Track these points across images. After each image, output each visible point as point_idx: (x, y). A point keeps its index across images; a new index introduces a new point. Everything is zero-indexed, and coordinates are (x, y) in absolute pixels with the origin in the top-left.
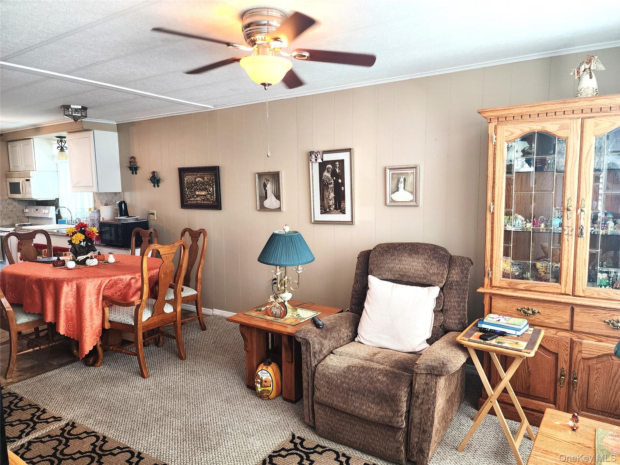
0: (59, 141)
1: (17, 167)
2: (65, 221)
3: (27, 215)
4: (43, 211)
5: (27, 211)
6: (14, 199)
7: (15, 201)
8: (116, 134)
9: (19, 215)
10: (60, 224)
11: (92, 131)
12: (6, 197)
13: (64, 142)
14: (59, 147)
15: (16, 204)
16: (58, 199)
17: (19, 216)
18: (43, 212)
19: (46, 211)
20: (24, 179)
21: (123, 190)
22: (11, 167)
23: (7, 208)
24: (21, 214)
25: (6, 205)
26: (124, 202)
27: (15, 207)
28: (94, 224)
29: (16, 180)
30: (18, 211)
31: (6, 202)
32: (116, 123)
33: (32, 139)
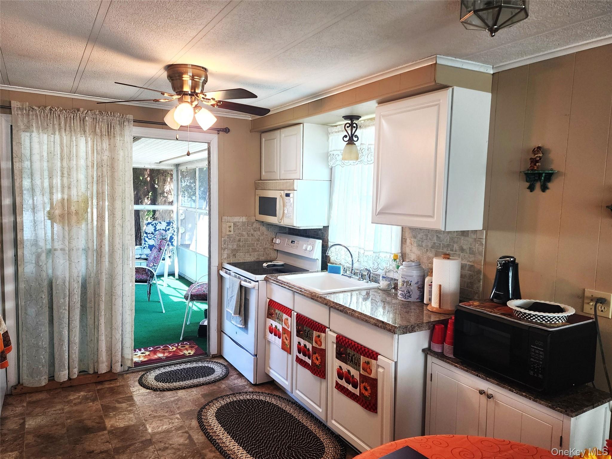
0: (348, 125)
1: (270, 172)
2: (339, 268)
3: (276, 247)
4: (305, 246)
5: (278, 241)
6: (263, 222)
7: (264, 226)
8: (486, 98)
9: (266, 246)
10: (330, 272)
11: (451, 89)
12: (253, 219)
13: (354, 127)
14: (346, 136)
15: (263, 229)
16: (326, 228)
17: (266, 248)
18: (304, 248)
19: (309, 248)
20: (283, 193)
21: (487, 226)
22: (263, 173)
23: (252, 235)
24: (268, 245)
25: (252, 232)
26: (514, 265)
27: (263, 234)
28: (409, 292)
29: (270, 194)
30: (266, 240)
31: (252, 226)
32: (492, 72)
33: (301, 125)
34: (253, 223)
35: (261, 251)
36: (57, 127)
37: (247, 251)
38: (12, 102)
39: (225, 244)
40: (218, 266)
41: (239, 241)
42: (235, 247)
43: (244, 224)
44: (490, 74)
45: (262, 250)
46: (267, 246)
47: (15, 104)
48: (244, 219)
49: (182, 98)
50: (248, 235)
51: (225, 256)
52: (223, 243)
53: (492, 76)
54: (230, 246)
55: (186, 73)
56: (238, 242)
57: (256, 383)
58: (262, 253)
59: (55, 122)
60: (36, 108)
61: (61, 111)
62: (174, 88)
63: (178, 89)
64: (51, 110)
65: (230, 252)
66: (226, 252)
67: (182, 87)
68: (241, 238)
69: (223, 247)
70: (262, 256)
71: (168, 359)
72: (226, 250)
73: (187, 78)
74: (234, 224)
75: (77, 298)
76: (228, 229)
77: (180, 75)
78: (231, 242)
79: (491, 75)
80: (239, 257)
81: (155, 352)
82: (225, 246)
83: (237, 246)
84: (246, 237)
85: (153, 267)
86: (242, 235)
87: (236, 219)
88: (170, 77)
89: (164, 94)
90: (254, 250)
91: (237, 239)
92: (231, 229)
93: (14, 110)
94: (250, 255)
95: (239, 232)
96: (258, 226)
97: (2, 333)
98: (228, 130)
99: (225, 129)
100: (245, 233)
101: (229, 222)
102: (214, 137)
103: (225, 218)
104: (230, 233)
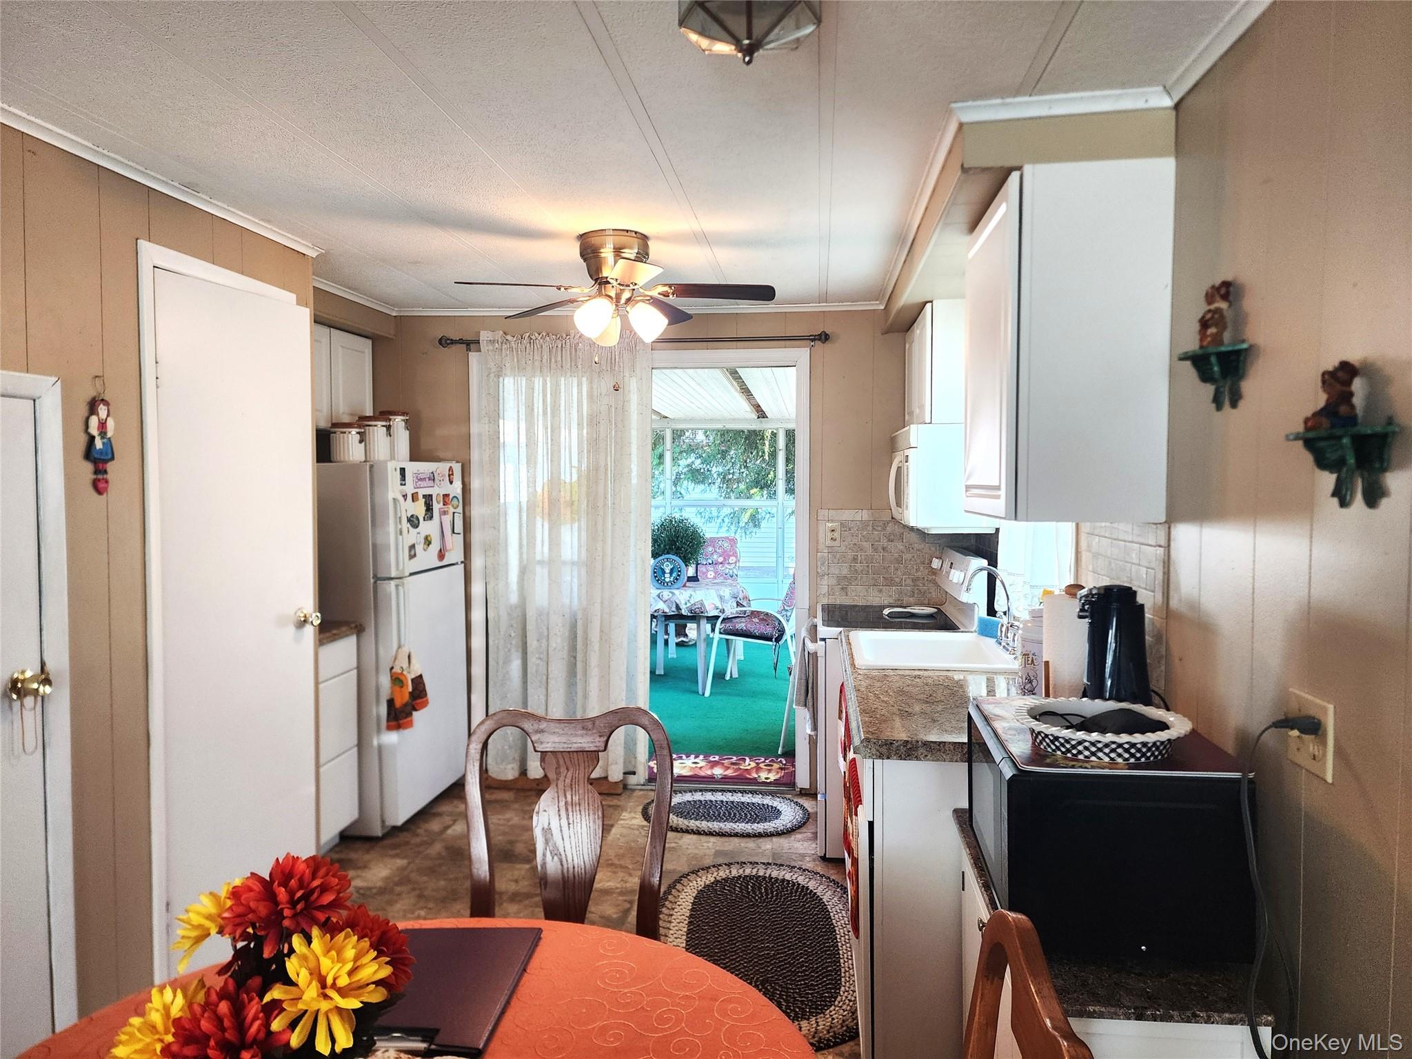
4: (952, 573)
11: (1017, 174)
17: (917, 579)
18: (951, 577)
19: (958, 576)
20: (904, 455)
23: (884, 549)
25: (884, 542)
30: (918, 561)
31: (884, 529)
32: (1168, 102)
33: (928, 306)
34: (885, 525)
35: (906, 585)
36: (537, 364)
37: (872, 582)
38: (482, 333)
39: (823, 564)
40: (809, 610)
41: (855, 559)
42: (845, 572)
43: (864, 524)
44: (1166, 108)
45: (909, 582)
46: (920, 573)
47: (484, 336)
48: (865, 515)
49: (599, 289)
50: (876, 550)
51: (824, 589)
52: (819, 563)
53: (1174, 113)
54: (835, 570)
55: (602, 246)
56: (851, 562)
57: (825, 854)
59: (536, 358)
60: (509, 337)
62: (591, 274)
65: (834, 582)
66: (825, 581)
68: (859, 554)
69: (819, 570)
70: (910, 597)
71: (725, 779)
72: (826, 577)
73: (606, 253)
74: (843, 525)
76: (829, 535)
77: (596, 252)
78: (836, 561)
79: (1169, 111)
80: (854, 594)
81: (714, 764)
82: (823, 568)
83: (850, 571)
84: (870, 552)
85: (784, 613)
86: (861, 549)
87: (847, 515)
89: (560, 289)
90: (890, 582)
91: (850, 555)
92: (836, 535)
93: (483, 346)
94: (880, 591)
95: (855, 541)
96: (898, 530)
97: (410, 676)
98: (824, 337)
99: (820, 335)
100: (867, 545)
101: (832, 521)
102: (802, 354)
103: (823, 513)
104: (833, 543)
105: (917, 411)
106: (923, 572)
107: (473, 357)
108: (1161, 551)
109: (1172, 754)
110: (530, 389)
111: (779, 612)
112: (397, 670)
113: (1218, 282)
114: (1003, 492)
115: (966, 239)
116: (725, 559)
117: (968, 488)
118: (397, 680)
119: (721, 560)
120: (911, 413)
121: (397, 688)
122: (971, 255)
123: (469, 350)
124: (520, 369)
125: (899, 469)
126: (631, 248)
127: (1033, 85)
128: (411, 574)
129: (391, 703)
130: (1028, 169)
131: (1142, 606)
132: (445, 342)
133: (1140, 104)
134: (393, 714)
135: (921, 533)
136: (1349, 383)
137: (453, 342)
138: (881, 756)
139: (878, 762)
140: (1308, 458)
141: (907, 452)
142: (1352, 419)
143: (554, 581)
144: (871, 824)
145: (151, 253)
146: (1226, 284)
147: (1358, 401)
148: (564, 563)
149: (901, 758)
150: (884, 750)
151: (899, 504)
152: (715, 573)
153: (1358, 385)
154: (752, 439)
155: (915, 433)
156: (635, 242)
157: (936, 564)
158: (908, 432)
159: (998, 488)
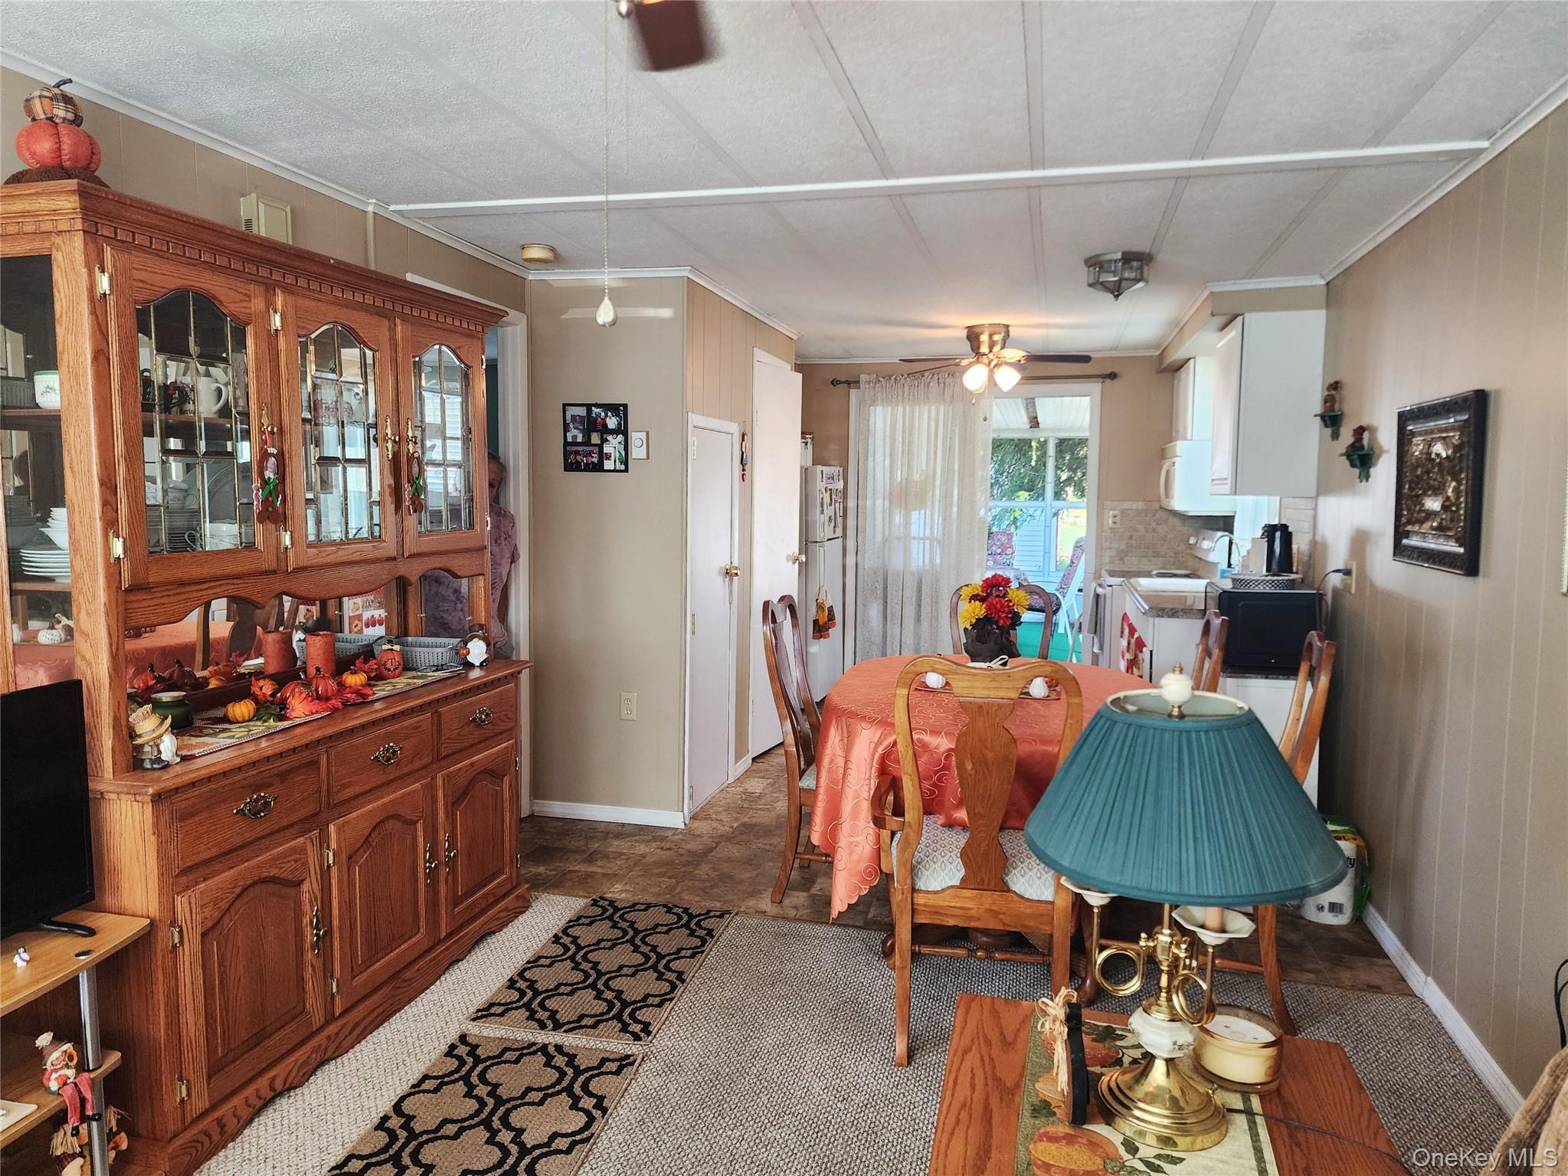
7: (1175, 516)
8: (1318, 317)
11: (1241, 317)
12: (1156, 505)
20: (1172, 462)
23: (1154, 530)
25: (1153, 525)
26: (1282, 527)
27: (1173, 529)
30: (1179, 539)
31: (1155, 515)
32: (1323, 282)
33: (1192, 361)
34: (1156, 512)
35: (1169, 557)
36: (900, 397)
37: (1143, 554)
38: (862, 376)
39: (1106, 541)
41: (1131, 538)
42: (1123, 546)
43: (1139, 512)
44: (1321, 285)
45: (1172, 554)
46: (1180, 548)
47: (863, 378)
48: (1140, 505)
49: (978, 359)
50: (1147, 531)
51: (1107, 559)
52: (1104, 540)
53: (1325, 288)
54: (1115, 545)
55: (982, 333)
56: (1128, 540)
58: (1171, 559)
60: (881, 379)
61: (905, 379)
62: (973, 349)
63: (976, 348)
64: (896, 379)
65: (1114, 553)
66: (1108, 553)
67: (979, 347)
68: (1134, 534)
69: (1103, 546)
70: (1172, 565)
72: (1108, 550)
73: (984, 338)
74: (1122, 512)
75: (910, 593)
76: (1112, 520)
77: (977, 337)
78: (1116, 539)
79: (1323, 287)
82: (1106, 544)
83: (1127, 546)
84: (1143, 532)
85: (1061, 590)
86: (1136, 530)
87: (1126, 505)
88: (969, 337)
90: (1157, 554)
91: (1127, 534)
92: (1117, 519)
93: (862, 385)
94: (1149, 561)
95: (1131, 524)
96: (1164, 515)
97: (827, 606)
98: (1113, 376)
99: (1110, 374)
100: (1141, 527)
101: (1116, 510)
102: (1096, 387)
103: (1108, 504)
104: (1115, 526)
105: (1181, 431)
106: (1183, 547)
107: (853, 393)
108: (1312, 511)
109: (1292, 584)
110: (894, 415)
111: (1057, 590)
112: (820, 601)
113: (1332, 382)
114: (1229, 481)
115: (1218, 334)
116: (1003, 551)
117: (1213, 480)
118: (820, 607)
119: (999, 551)
120: (1177, 432)
121: (820, 612)
122: (1219, 345)
123: (849, 388)
124: (887, 401)
125: (1168, 471)
126: (999, 333)
127: (1251, 275)
128: (828, 540)
129: (816, 622)
130: (1247, 315)
131: (1291, 533)
132: (834, 382)
133: (1308, 283)
134: (817, 629)
135: (1183, 517)
136: (1362, 434)
137: (841, 383)
138: (1158, 616)
139: (1157, 619)
140: (1347, 463)
141: (1175, 459)
142: (1362, 448)
143: (907, 551)
144: (1151, 652)
145: (759, 354)
146: (1337, 383)
147: (1365, 442)
148: (914, 538)
149: (1169, 617)
150: (1160, 613)
151: (1167, 495)
152: (994, 562)
153: (1366, 435)
154: (1021, 446)
155: (1180, 446)
156: (1003, 330)
157: (1192, 541)
158: (1175, 445)
159: (1226, 479)
